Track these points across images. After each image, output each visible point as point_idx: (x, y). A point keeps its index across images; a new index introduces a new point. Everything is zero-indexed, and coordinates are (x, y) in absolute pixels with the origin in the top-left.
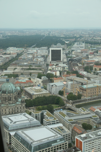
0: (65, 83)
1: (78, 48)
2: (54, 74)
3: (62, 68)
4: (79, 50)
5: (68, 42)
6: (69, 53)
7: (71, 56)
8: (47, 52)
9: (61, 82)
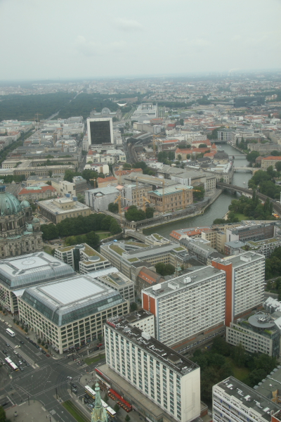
0: (120, 187)
1: (144, 115)
2: (99, 171)
3: (113, 158)
4: (147, 120)
5: (123, 105)
6: (128, 127)
7: (130, 132)
8: (81, 127)
9: (112, 185)
